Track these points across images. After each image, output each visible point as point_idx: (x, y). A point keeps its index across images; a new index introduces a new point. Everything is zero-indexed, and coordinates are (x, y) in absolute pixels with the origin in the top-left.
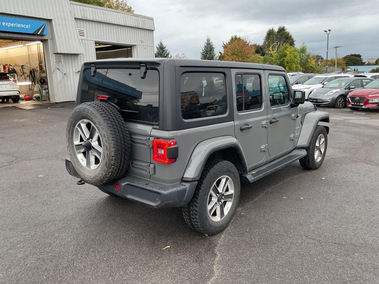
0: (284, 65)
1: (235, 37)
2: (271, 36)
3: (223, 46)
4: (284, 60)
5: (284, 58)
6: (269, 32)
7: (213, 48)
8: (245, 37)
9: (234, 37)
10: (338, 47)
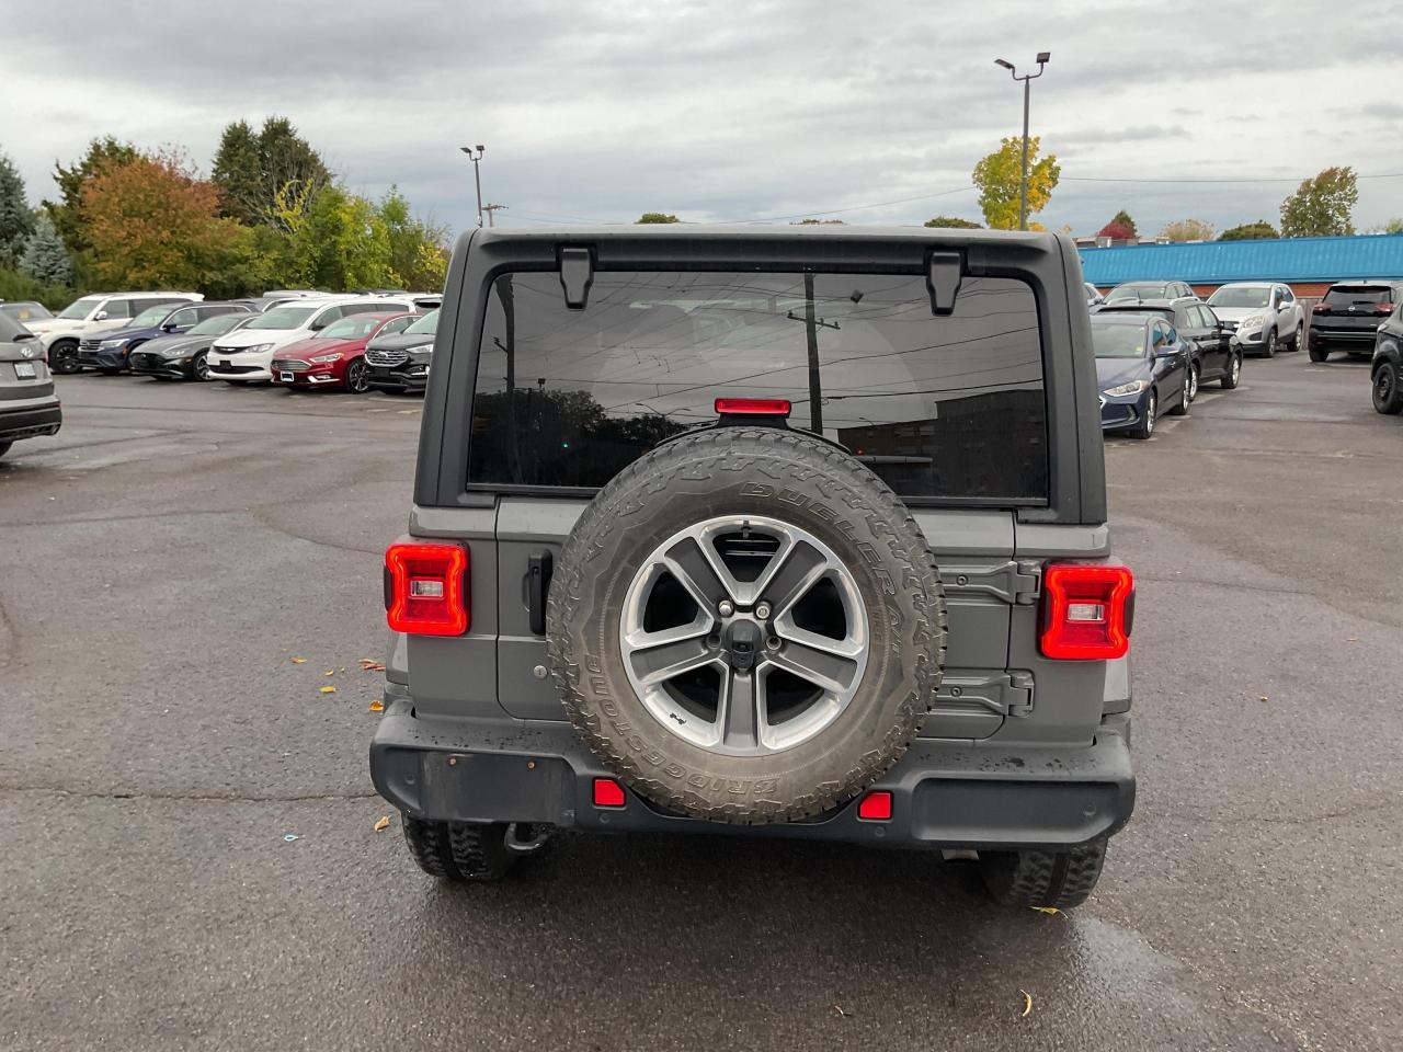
0: (338, 262)
1: (111, 144)
2: (242, 151)
3: (56, 179)
4: (334, 244)
5: (334, 238)
6: (229, 133)
7: (18, 184)
8: (173, 147)
9: (103, 143)
10: (496, 207)
